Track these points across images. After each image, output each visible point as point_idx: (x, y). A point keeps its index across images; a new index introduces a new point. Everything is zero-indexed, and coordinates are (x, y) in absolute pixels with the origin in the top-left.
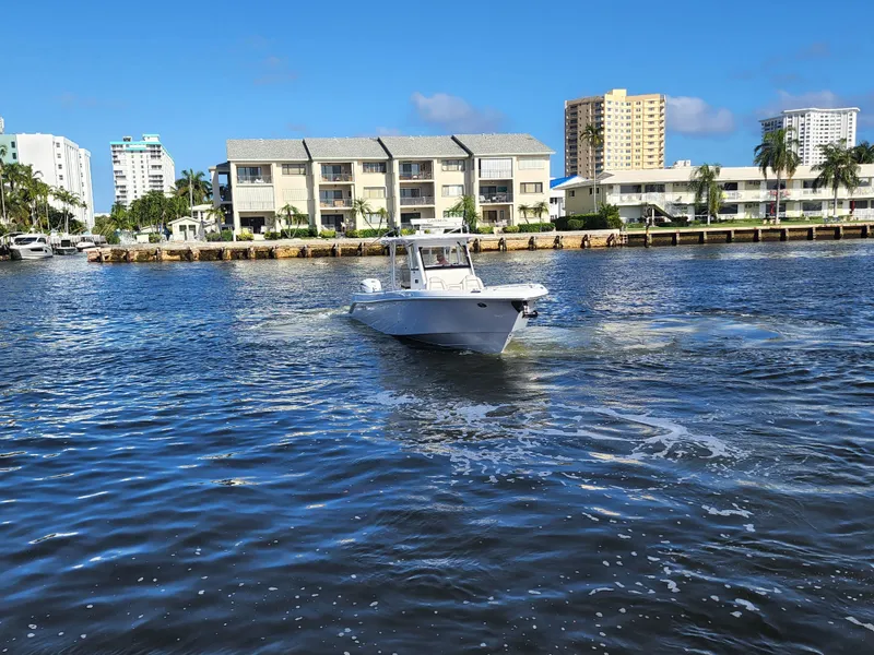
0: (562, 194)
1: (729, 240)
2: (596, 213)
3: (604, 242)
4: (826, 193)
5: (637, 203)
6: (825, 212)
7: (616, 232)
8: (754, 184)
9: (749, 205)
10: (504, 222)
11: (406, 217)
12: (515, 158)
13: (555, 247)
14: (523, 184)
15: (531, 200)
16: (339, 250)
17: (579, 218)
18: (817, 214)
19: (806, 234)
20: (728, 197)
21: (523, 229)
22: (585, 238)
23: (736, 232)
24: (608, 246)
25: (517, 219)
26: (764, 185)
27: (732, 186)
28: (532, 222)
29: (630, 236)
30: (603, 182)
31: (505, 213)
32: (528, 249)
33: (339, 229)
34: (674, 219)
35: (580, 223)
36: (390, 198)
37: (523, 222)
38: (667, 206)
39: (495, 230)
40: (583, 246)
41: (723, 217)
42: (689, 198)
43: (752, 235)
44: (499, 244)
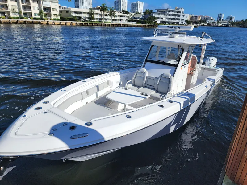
2: (70, 17)
3: (75, 24)
4: (109, 17)
5: (78, 16)
6: (108, 21)
7: (77, 22)
9: (97, 18)
11: (25, 14)
12: (50, 2)
13: (65, 24)
14: (53, 9)
16: (11, 22)
18: (107, 21)
22: (71, 23)
24: (76, 25)
25: (53, 17)
26: (99, 14)
27: (94, 14)
28: (56, 18)
29: (80, 23)
30: (71, 10)
31: (49, 15)
32: (60, 24)
33: (5, 16)
34: (85, 20)
35: (68, 19)
36: (19, 8)
38: (84, 17)
39: (48, 19)
40: (71, 25)
41: (93, 20)
42: (87, 16)
44: (53, 23)
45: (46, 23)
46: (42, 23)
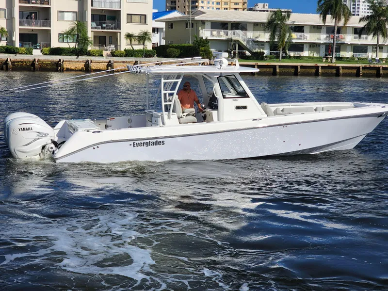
0: (162, 25)
1: (296, 74)
2: (191, 44)
4: (369, 40)
5: (224, 38)
6: (370, 55)
8: (316, 28)
9: (313, 46)
10: (113, 47)
11: (23, 37)
14: (130, 15)
15: (137, 29)
17: (176, 47)
18: (363, 56)
19: (355, 71)
20: (296, 38)
21: (129, 53)
23: (302, 67)
25: (124, 45)
26: (324, 30)
27: (299, 29)
28: (136, 48)
30: (197, 18)
31: (114, 39)
34: (254, 54)
35: (177, 52)
36: (10, 19)
37: (129, 47)
38: (248, 42)
39: (105, 53)
41: (292, 54)
42: (265, 37)
43: (314, 70)
44: (108, 66)
45: (81, 65)
46: (66, 66)
